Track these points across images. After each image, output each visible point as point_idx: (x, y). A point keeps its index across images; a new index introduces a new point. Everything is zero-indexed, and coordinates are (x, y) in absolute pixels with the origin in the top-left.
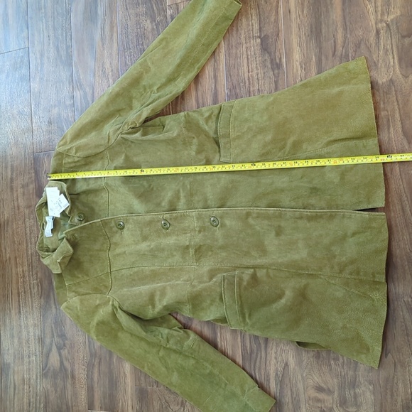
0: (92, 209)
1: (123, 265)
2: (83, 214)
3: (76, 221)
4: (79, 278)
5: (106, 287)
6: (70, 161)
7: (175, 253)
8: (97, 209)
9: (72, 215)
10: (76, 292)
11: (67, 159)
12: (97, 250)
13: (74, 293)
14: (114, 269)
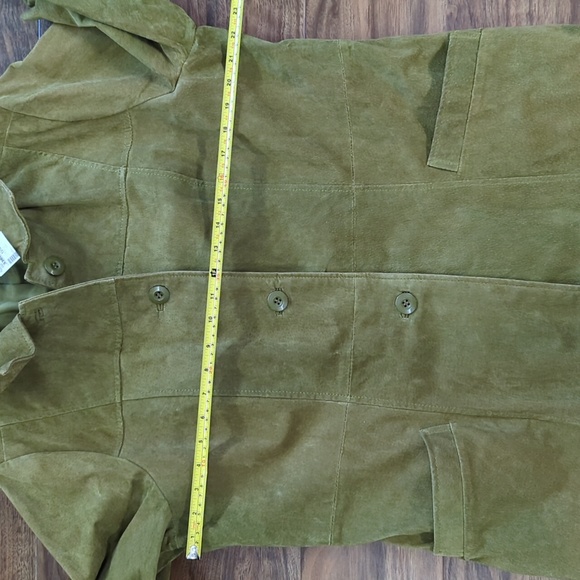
0: (79, 250)
1: (157, 389)
2: (62, 261)
3: (44, 275)
4: (33, 409)
5: (109, 436)
6: (25, 129)
7: (299, 370)
8: (91, 249)
9: (32, 260)
10: (26, 444)
11: (17, 125)
12: (88, 349)
13: (21, 446)
14: (132, 396)
